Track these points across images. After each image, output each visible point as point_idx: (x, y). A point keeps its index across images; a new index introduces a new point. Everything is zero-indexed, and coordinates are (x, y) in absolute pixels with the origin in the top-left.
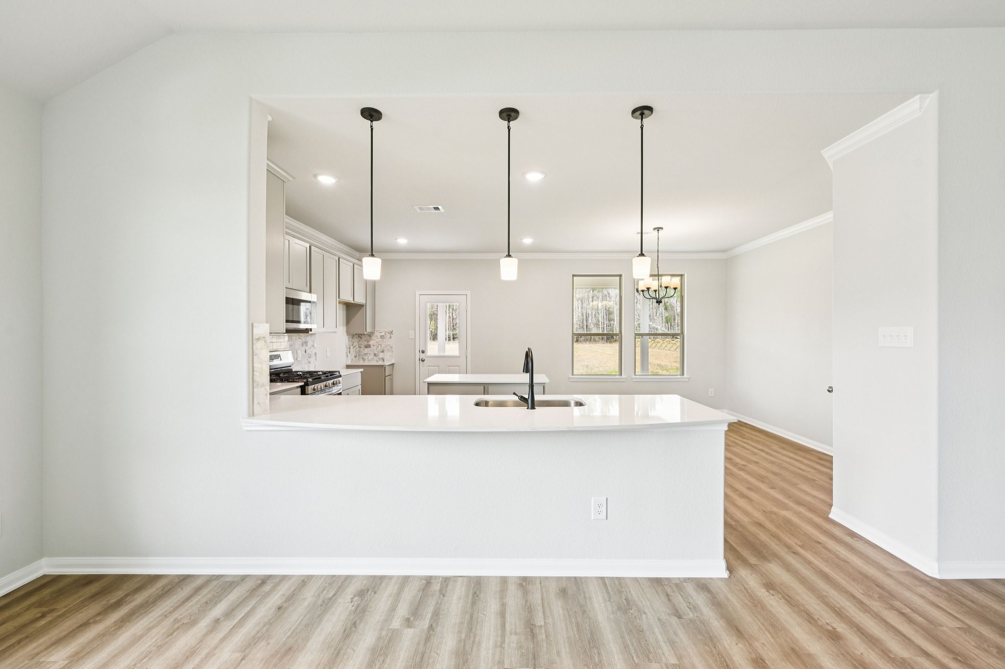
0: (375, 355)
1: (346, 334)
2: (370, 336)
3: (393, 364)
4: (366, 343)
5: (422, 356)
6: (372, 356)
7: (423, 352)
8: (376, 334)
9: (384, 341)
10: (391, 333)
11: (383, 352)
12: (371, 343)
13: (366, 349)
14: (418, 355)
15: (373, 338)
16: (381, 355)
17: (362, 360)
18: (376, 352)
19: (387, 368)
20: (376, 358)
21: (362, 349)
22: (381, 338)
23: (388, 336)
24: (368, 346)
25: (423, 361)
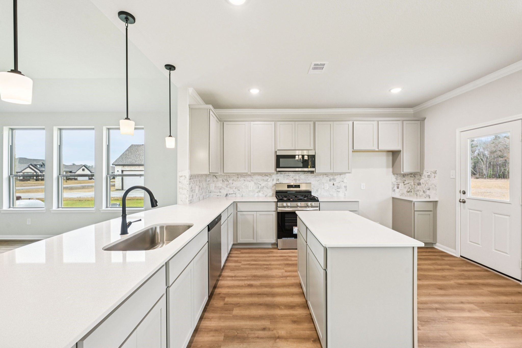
0: (424, 192)
1: (391, 174)
2: (420, 175)
3: (436, 202)
4: (418, 181)
5: (463, 197)
6: (421, 193)
7: (464, 193)
8: (425, 173)
9: (430, 180)
10: (435, 172)
11: (429, 189)
12: (422, 181)
13: (418, 186)
14: (460, 196)
15: (423, 177)
16: (428, 192)
17: (415, 195)
18: (424, 190)
19: (415, 203)
20: (424, 195)
21: (415, 186)
22: (428, 177)
23: (433, 175)
24: (419, 184)
25: (464, 202)
